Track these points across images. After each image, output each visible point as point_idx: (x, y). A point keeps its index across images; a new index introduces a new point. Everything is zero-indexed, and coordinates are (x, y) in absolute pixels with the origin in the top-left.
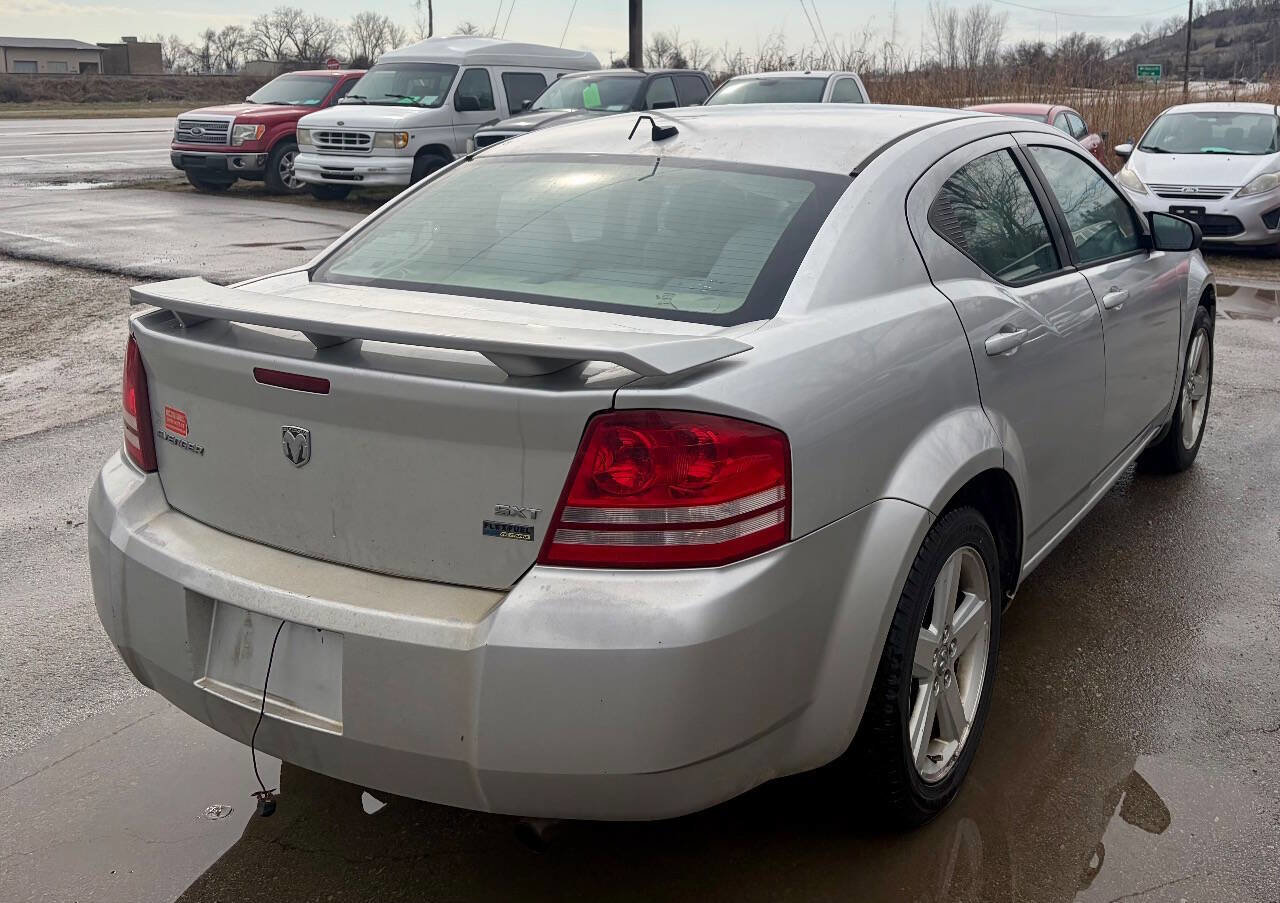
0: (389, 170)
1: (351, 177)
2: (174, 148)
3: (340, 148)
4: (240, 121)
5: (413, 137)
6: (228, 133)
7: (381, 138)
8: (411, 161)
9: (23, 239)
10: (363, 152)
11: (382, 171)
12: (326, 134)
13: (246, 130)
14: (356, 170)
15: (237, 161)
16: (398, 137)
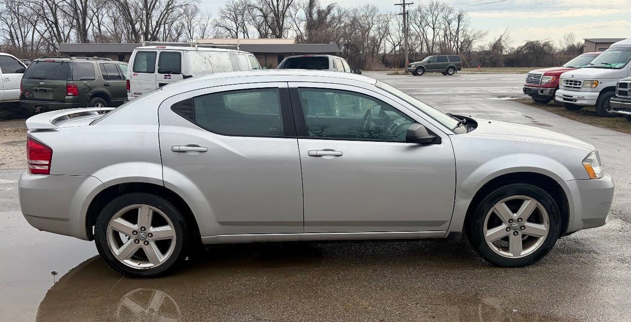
0: (586, 98)
1: (572, 100)
2: (526, 85)
3: (571, 87)
4: (546, 74)
5: (601, 83)
6: (540, 79)
7: (586, 83)
8: (598, 94)
9: (498, 112)
10: (578, 89)
11: (583, 98)
12: (568, 81)
13: (548, 78)
14: (573, 97)
15: (542, 91)
16: (594, 82)
